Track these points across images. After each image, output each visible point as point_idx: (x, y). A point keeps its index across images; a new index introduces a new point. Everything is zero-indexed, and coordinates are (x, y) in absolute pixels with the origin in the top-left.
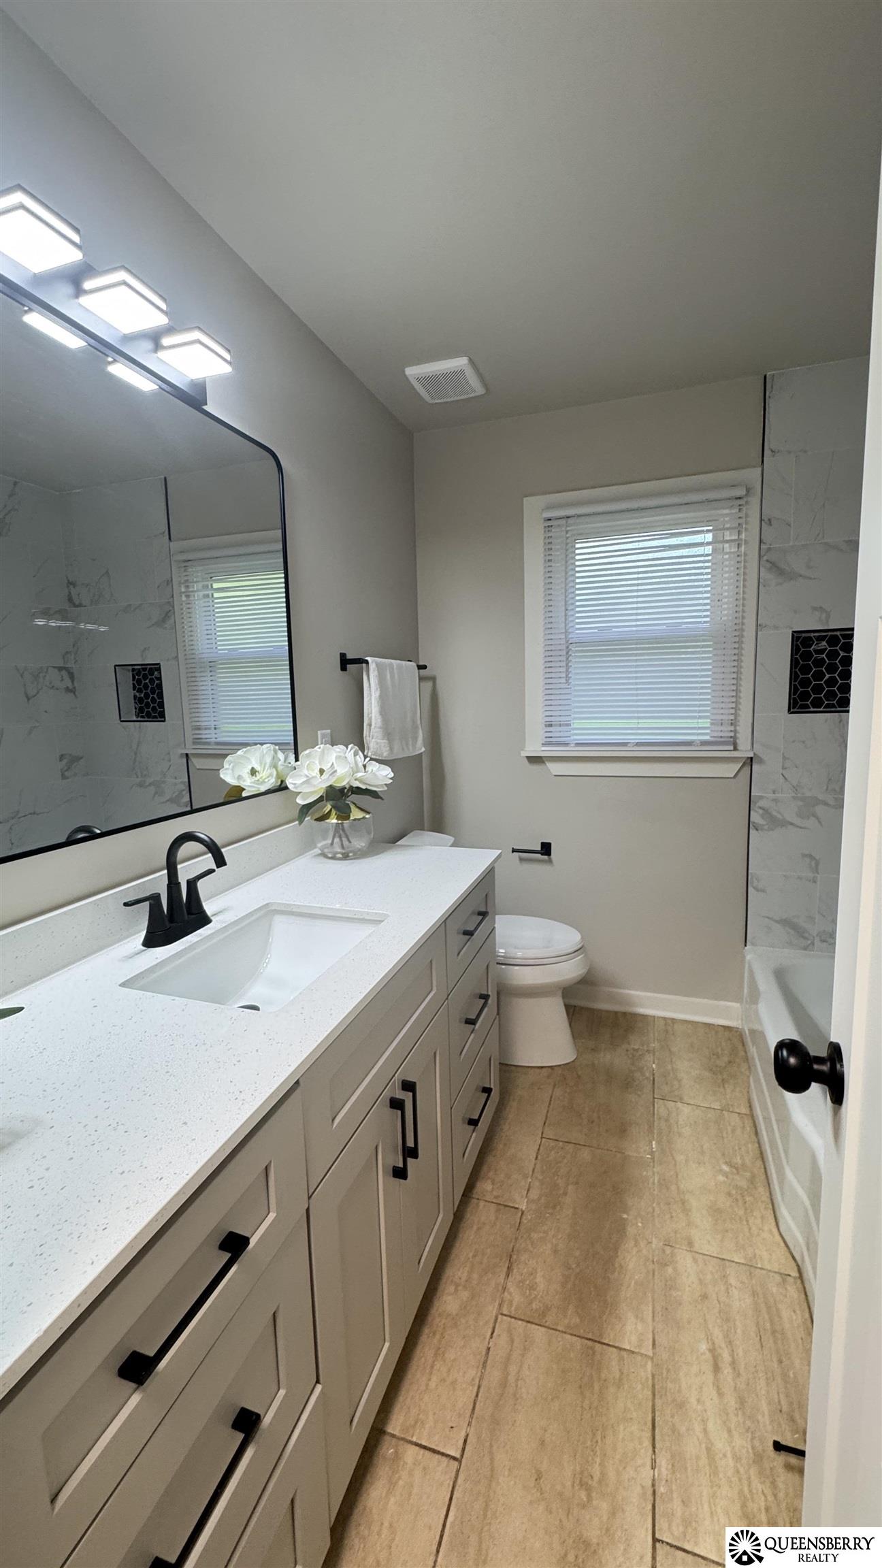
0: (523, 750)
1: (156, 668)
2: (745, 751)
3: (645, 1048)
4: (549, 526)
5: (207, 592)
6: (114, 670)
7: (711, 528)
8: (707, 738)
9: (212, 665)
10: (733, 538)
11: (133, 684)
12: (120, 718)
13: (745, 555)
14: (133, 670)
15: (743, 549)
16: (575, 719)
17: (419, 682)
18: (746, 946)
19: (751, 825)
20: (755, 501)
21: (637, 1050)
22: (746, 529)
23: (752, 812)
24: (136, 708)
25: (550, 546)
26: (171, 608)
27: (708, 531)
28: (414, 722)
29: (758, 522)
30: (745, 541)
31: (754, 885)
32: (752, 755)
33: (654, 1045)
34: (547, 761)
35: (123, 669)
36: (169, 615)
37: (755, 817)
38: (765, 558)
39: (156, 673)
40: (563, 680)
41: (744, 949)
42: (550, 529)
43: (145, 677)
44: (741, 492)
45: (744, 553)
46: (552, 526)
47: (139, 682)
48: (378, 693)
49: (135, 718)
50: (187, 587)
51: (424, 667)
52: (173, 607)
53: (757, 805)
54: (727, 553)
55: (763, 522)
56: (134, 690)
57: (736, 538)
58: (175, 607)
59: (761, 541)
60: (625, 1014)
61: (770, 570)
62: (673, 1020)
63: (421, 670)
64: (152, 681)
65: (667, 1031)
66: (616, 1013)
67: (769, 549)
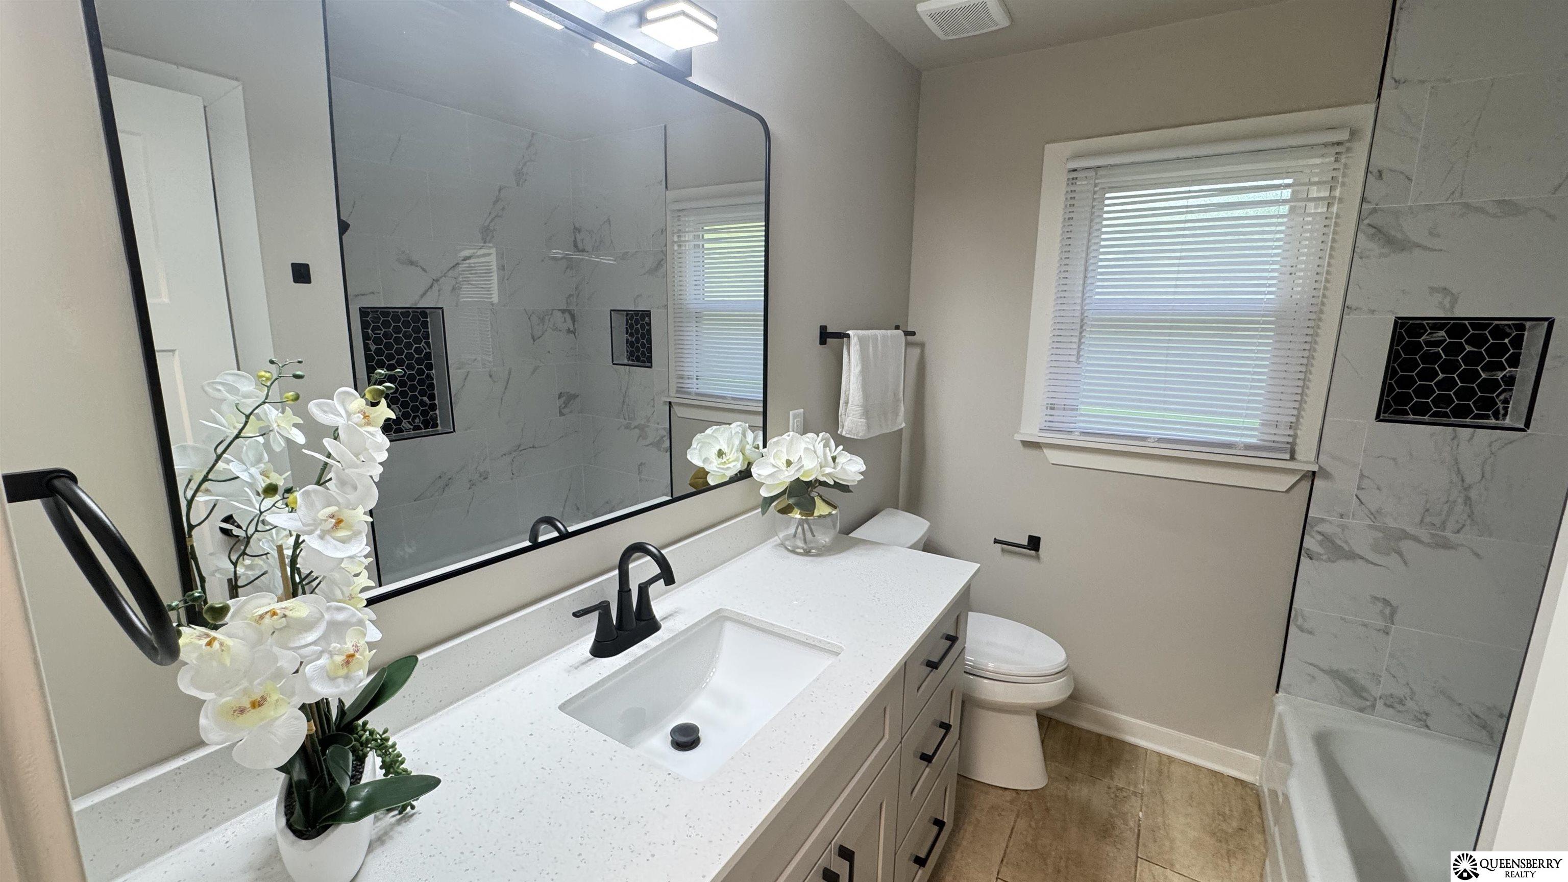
0: (1018, 432)
1: (648, 314)
2: (1306, 460)
3: (1132, 789)
4: (1073, 179)
5: (698, 243)
6: (609, 314)
7: (1290, 181)
8: (1254, 441)
9: (698, 317)
10: (1322, 195)
11: (627, 328)
12: (613, 361)
13: (1338, 216)
14: (627, 315)
15: (1335, 209)
16: (1083, 403)
17: (906, 349)
18: (1277, 692)
19: (1303, 552)
20: (1361, 148)
21: (1121, 789)
22: (1343, 184)
23: (1306, 536)
24: (627, 352)
25: (1072, 202)
26: (664, 257)
27: (1287, 186)
28: (896, 395)
29: (1363, 174)
30: (1340, 199)
31: (1299, 623)
32: (1315, 468)
33: (1143, 787)
34: (1044, 447)
35: (618, 314)
36: (662, 263)
37: (1309, 543)
38: (1366, 222)
39: (647, 319)
40: (1074, 359)
41: (1274, 695)
42: (1074, 181)
43: (637, 323)
44: (1344, 136)
45: (1337, 214)
46: (1076, 178)
47: (631, 326)
48: (859, 369)
49: (626, 361)
50: (679, 236)
51: (913, 334)
52: (666, 257)
53: (1316, 528)
54: (1310, 215)
55: (1369, 174)
56: (627, 334)
57: (1327, 194)
58: (668, 256)
59: (1363, 200)
60: (1110, 739)
61: (1372, 237)
62: (1171, 759)
63: (908, 337)
64: (643, 327)
65: (1160, 772)
66: (1100, 735)
67: (1374, 211)
